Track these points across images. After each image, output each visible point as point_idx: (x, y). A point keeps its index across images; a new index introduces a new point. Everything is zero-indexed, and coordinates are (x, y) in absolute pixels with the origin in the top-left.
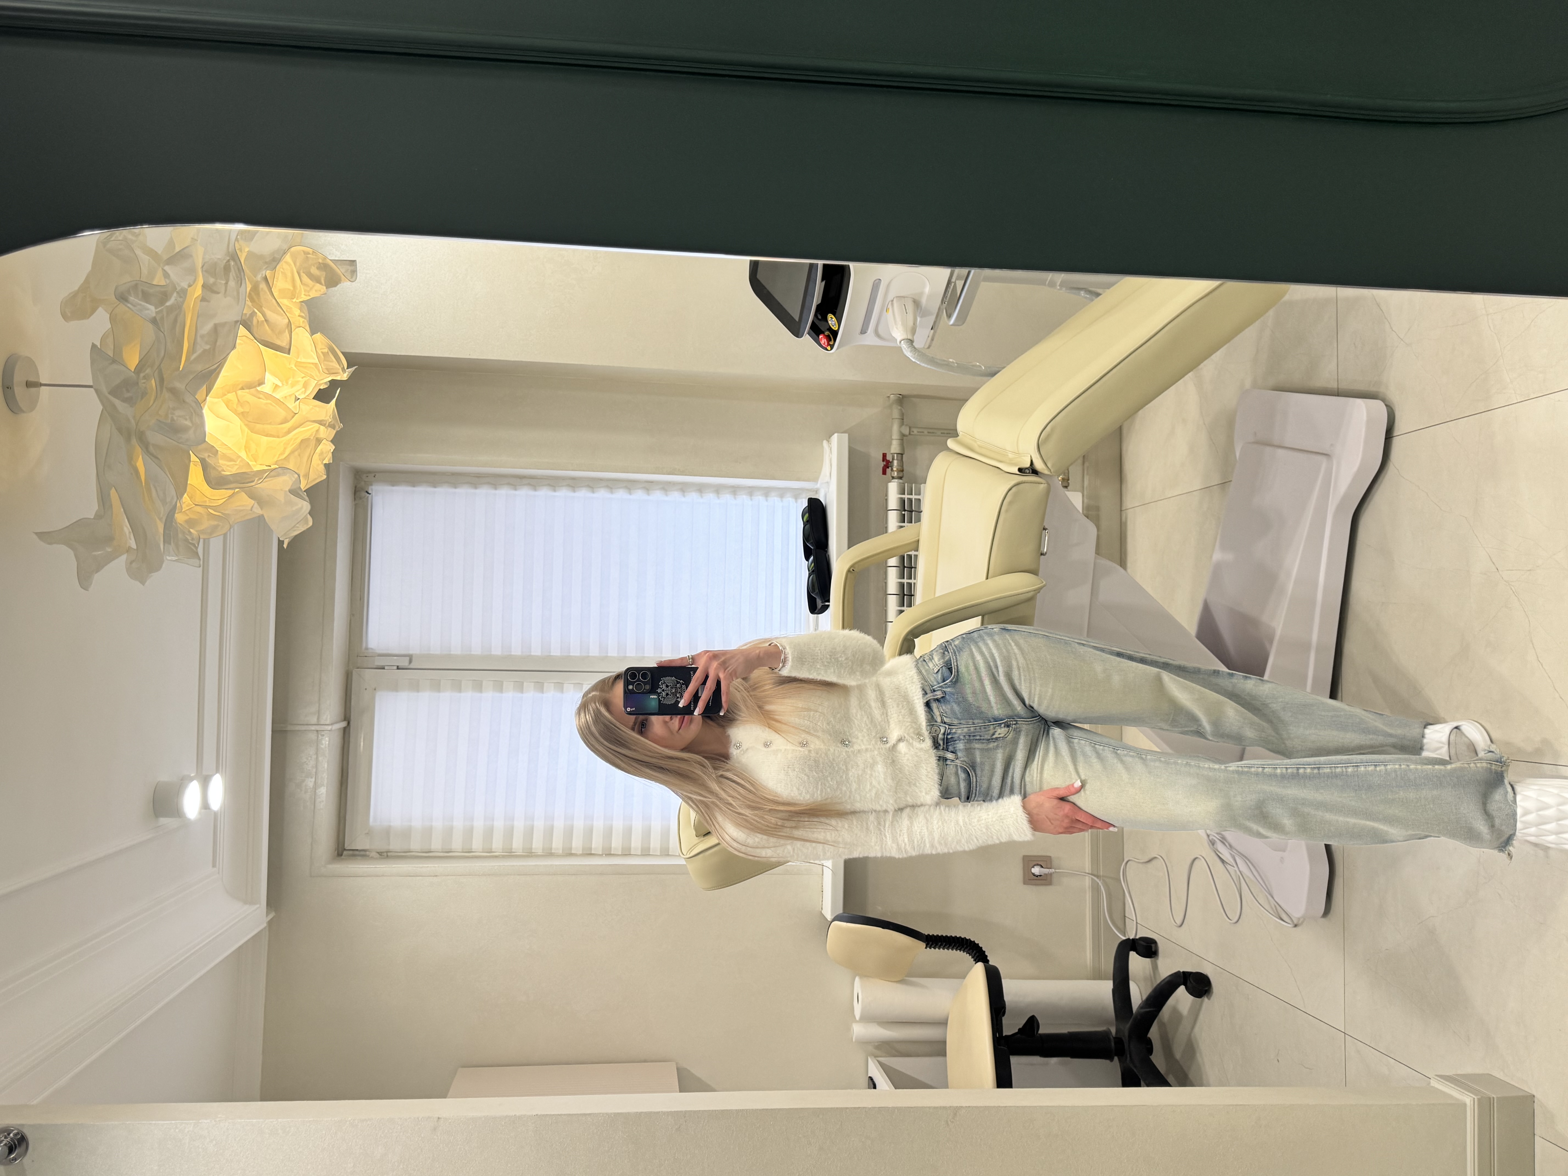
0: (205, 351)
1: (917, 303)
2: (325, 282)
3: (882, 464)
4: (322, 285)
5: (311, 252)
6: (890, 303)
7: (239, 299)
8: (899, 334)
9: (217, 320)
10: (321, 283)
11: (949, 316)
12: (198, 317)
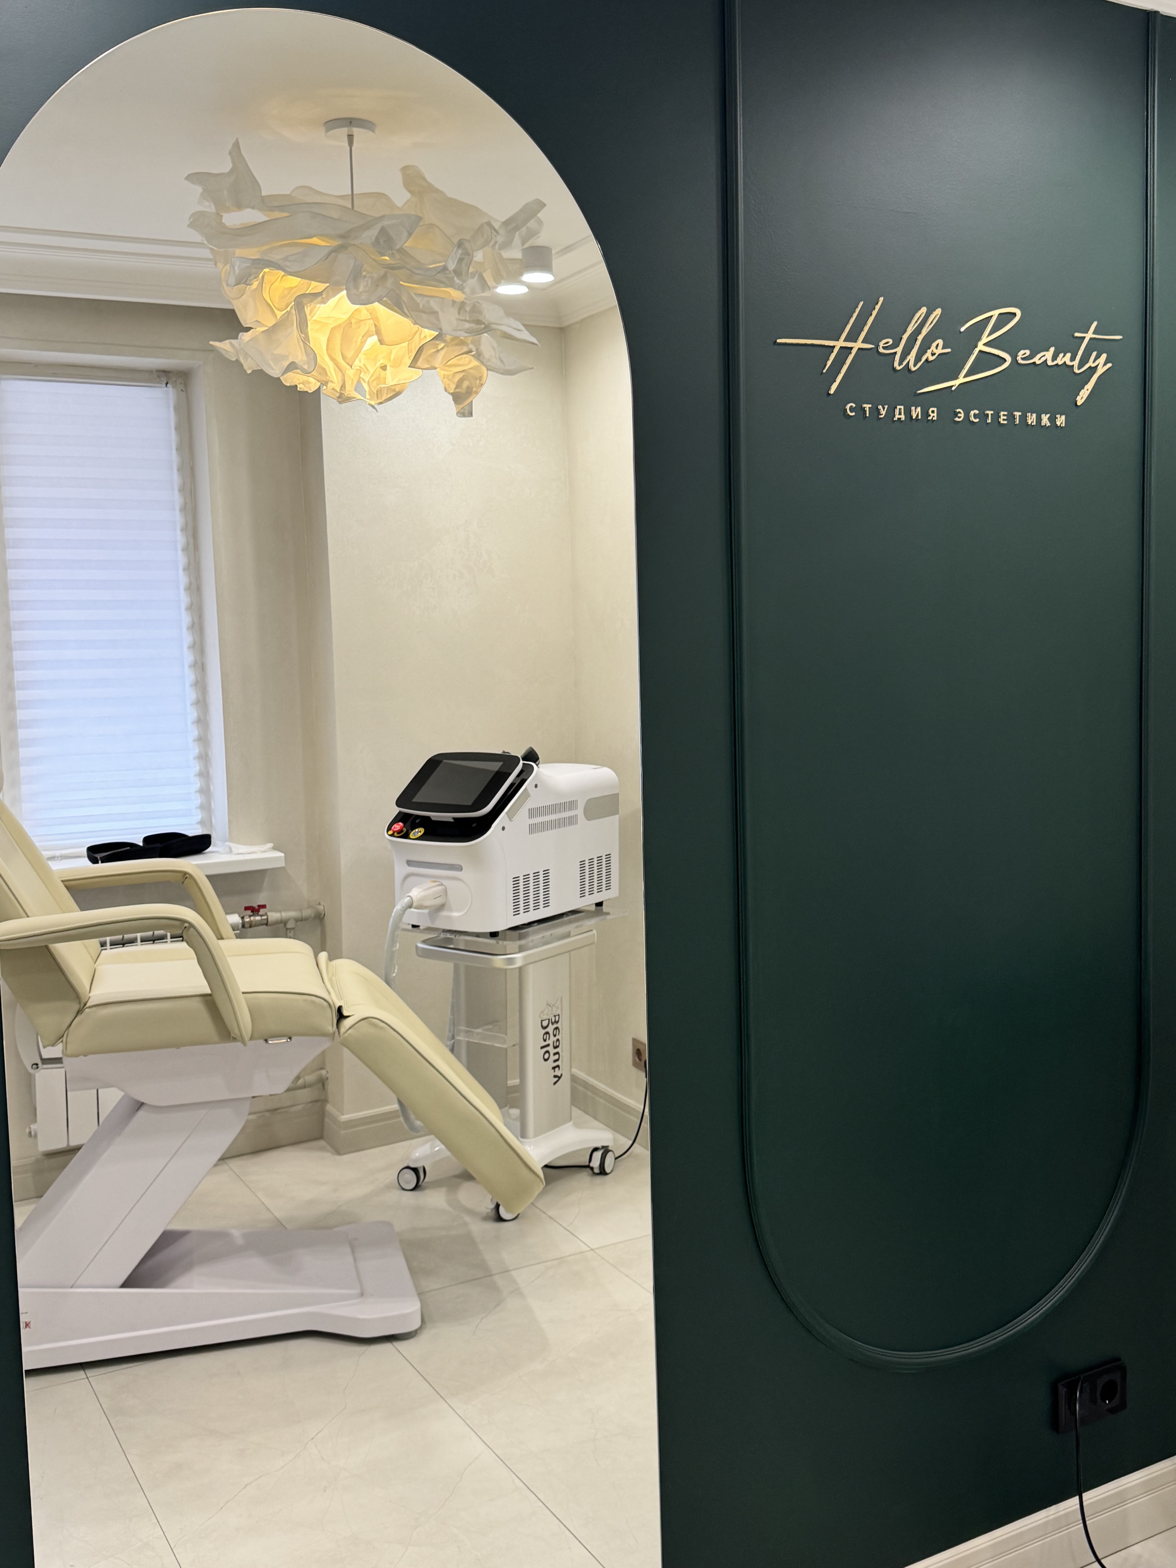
0: (418, 304)
1: (442, 907)
2: (457, 392)
3: (255, 905)
4: (455, 390)
5: (481, 382)
6: (439, 883)
7: (456, 330)
8: (416, 893)
9: (440, 313)
10: (456, 389)
11: (424, 942)
12: (442, 298)
